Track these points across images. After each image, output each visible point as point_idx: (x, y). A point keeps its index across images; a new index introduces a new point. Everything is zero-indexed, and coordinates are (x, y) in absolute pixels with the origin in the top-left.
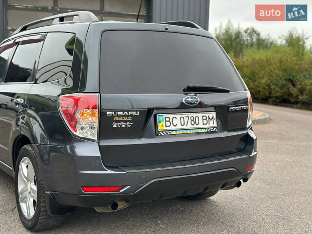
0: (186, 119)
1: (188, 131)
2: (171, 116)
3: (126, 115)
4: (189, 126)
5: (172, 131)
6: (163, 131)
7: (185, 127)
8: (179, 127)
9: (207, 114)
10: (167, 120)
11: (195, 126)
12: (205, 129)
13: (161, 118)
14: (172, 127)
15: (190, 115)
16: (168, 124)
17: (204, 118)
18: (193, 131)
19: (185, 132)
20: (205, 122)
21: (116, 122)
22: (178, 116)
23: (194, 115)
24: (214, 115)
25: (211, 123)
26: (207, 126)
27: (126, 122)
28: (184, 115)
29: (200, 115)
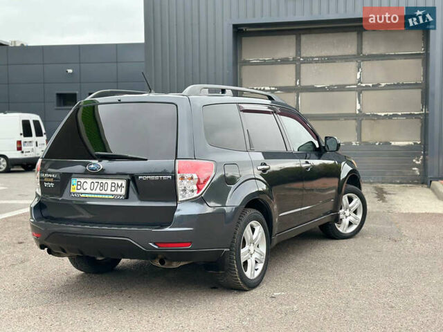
0: (96, 184)
1: (96, 196)
2: (82, 180)
3: (49, 177)
4: (98, 191)
5: (82, 194)
6: (74, 194)
7: (93, 192)
8: (88, 191)
9: (116, 181)
10: (79, 183)
11: (103, 192)
12: (112, 195)
13: (74, 181)
14: (82, 191)
15: (100, 181)
16: (79, 187)
17: (113, 185)
18: (101, 196)
19: (93, 196)
20: (113, 189)
21: (47, 182)
22: (89, 181)
23: (104, 181)
24: (124, 183)
25: (119, 190)
26: (115, 193)
27: (50, 182)
28: (95, 181)
29: (109, 182)
